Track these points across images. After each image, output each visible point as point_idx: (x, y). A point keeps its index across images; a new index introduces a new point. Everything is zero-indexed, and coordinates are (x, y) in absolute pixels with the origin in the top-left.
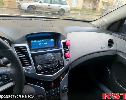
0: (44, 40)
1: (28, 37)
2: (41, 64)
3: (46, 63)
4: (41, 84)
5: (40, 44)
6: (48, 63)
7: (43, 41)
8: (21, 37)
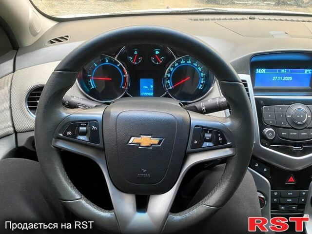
0: (287, 71)
1: (253, 59)
2: (275, 126)
3: (287, 125)
4: (265, 170)
5: (274, 78)
6: (292, 128)
7: (283, 71)
8: (240, 59)
